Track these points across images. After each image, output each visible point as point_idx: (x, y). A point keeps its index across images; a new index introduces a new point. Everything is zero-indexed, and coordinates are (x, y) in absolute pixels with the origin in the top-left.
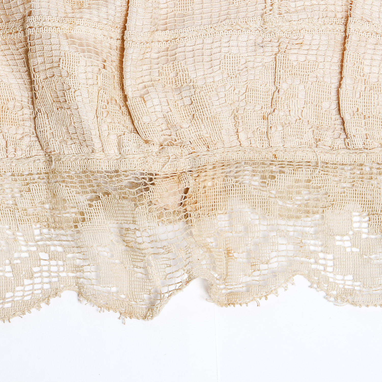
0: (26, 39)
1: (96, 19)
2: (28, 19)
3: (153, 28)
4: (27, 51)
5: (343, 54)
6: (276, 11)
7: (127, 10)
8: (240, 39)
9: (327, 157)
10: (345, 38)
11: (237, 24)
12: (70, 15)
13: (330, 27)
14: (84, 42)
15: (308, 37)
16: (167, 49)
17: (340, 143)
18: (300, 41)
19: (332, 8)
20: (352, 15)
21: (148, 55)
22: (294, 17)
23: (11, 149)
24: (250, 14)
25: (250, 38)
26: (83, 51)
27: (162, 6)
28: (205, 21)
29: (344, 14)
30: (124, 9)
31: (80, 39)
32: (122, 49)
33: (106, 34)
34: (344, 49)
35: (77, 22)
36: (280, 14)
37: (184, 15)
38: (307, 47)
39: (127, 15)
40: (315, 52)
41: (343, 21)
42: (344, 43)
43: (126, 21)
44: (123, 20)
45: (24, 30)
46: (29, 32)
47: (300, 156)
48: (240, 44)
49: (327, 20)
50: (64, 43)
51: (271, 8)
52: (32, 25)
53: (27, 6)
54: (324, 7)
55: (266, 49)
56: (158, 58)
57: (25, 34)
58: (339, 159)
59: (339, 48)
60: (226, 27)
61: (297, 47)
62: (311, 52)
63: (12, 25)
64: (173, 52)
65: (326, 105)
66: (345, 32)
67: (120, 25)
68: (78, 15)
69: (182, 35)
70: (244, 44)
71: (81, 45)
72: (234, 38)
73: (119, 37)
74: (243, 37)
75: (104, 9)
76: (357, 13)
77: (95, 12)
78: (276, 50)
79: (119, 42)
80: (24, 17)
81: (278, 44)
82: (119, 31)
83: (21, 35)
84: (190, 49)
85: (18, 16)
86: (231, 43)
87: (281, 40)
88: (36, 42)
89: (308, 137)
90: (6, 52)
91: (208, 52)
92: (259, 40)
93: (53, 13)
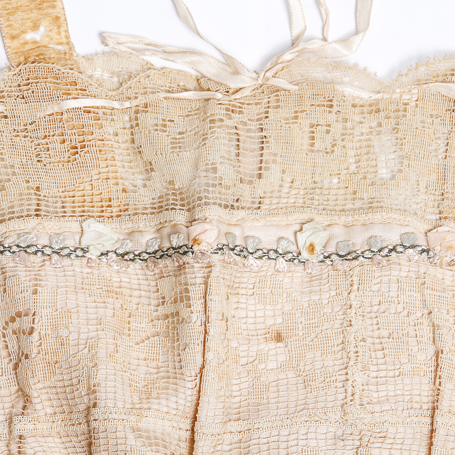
0: (90, 431)
1: (165, 409)
2: (93, 411)
3: (226, 419)
4: (90, 445)
5: (430, 449)
6: (357, 401)
7: (198, 399)
8: (319, 431)
10: (432, 431)
11: (315, 415)
12: (137, 406)
13: (415, 419)
14: (152, 434)
15: (392, 430)
16: (240, 441)
18: (383, 435)
19: (417, 398)
20: (439, 407)
21: (219, 448)
22: (377, 408)
24: (330, 405)
25: (330, 430)
26: (151, 445)
27: (235, 394)
28: (281, 411)
29: (430, 405)
30: (195, 398)
31: (147, 431)
32: (192, 441)
33: (175, 425)
34: (431, 444)
35: (145, 414)
36: (362, 405)
37: (259, 405)
38: (391, 441)
39: (198, 404)
40: (399, 447)
41: (429, 412)
42: (431, 437)
43: (196, 411)
44: (193, 409)
45: (88, 422)
46: (94, 424)
48: (318, 437)
49: (412, 412)
50: (131, 436)
51: (352, 398)
52: (96, 418)
53: (92, 397)
54: (409, 397)
55: (347, 443)
56: (231, 450)
57: (88, 426)
59: (425, 443)
60: (303, 418)
61: (381, 440)
62: (395, 446)
63: (74, 416)
64: (247, 444)
66: (432, 424)
67: (191, 414)
68: (146, 406)
69: (256, 426)
70: (323, 437)
71: (148, 438)
72: (312, 429)
73: (189, 428)
74: (322, 429)
75: (174, 399)
76: (444, 405)
77: (164, 402)
78: (357, 443)
79: (189, 433)
80: (88, 408)
81: (359, 437)
82: (189, 421)
83: (84, 427)
84: (265, 441)
85: (82, 407)
86: (310, 436)
87: (363, 433)
88: (101, 435)
90: (68, 445)
91: (284, 445)
92: (340, 433)
93: (120, 405)
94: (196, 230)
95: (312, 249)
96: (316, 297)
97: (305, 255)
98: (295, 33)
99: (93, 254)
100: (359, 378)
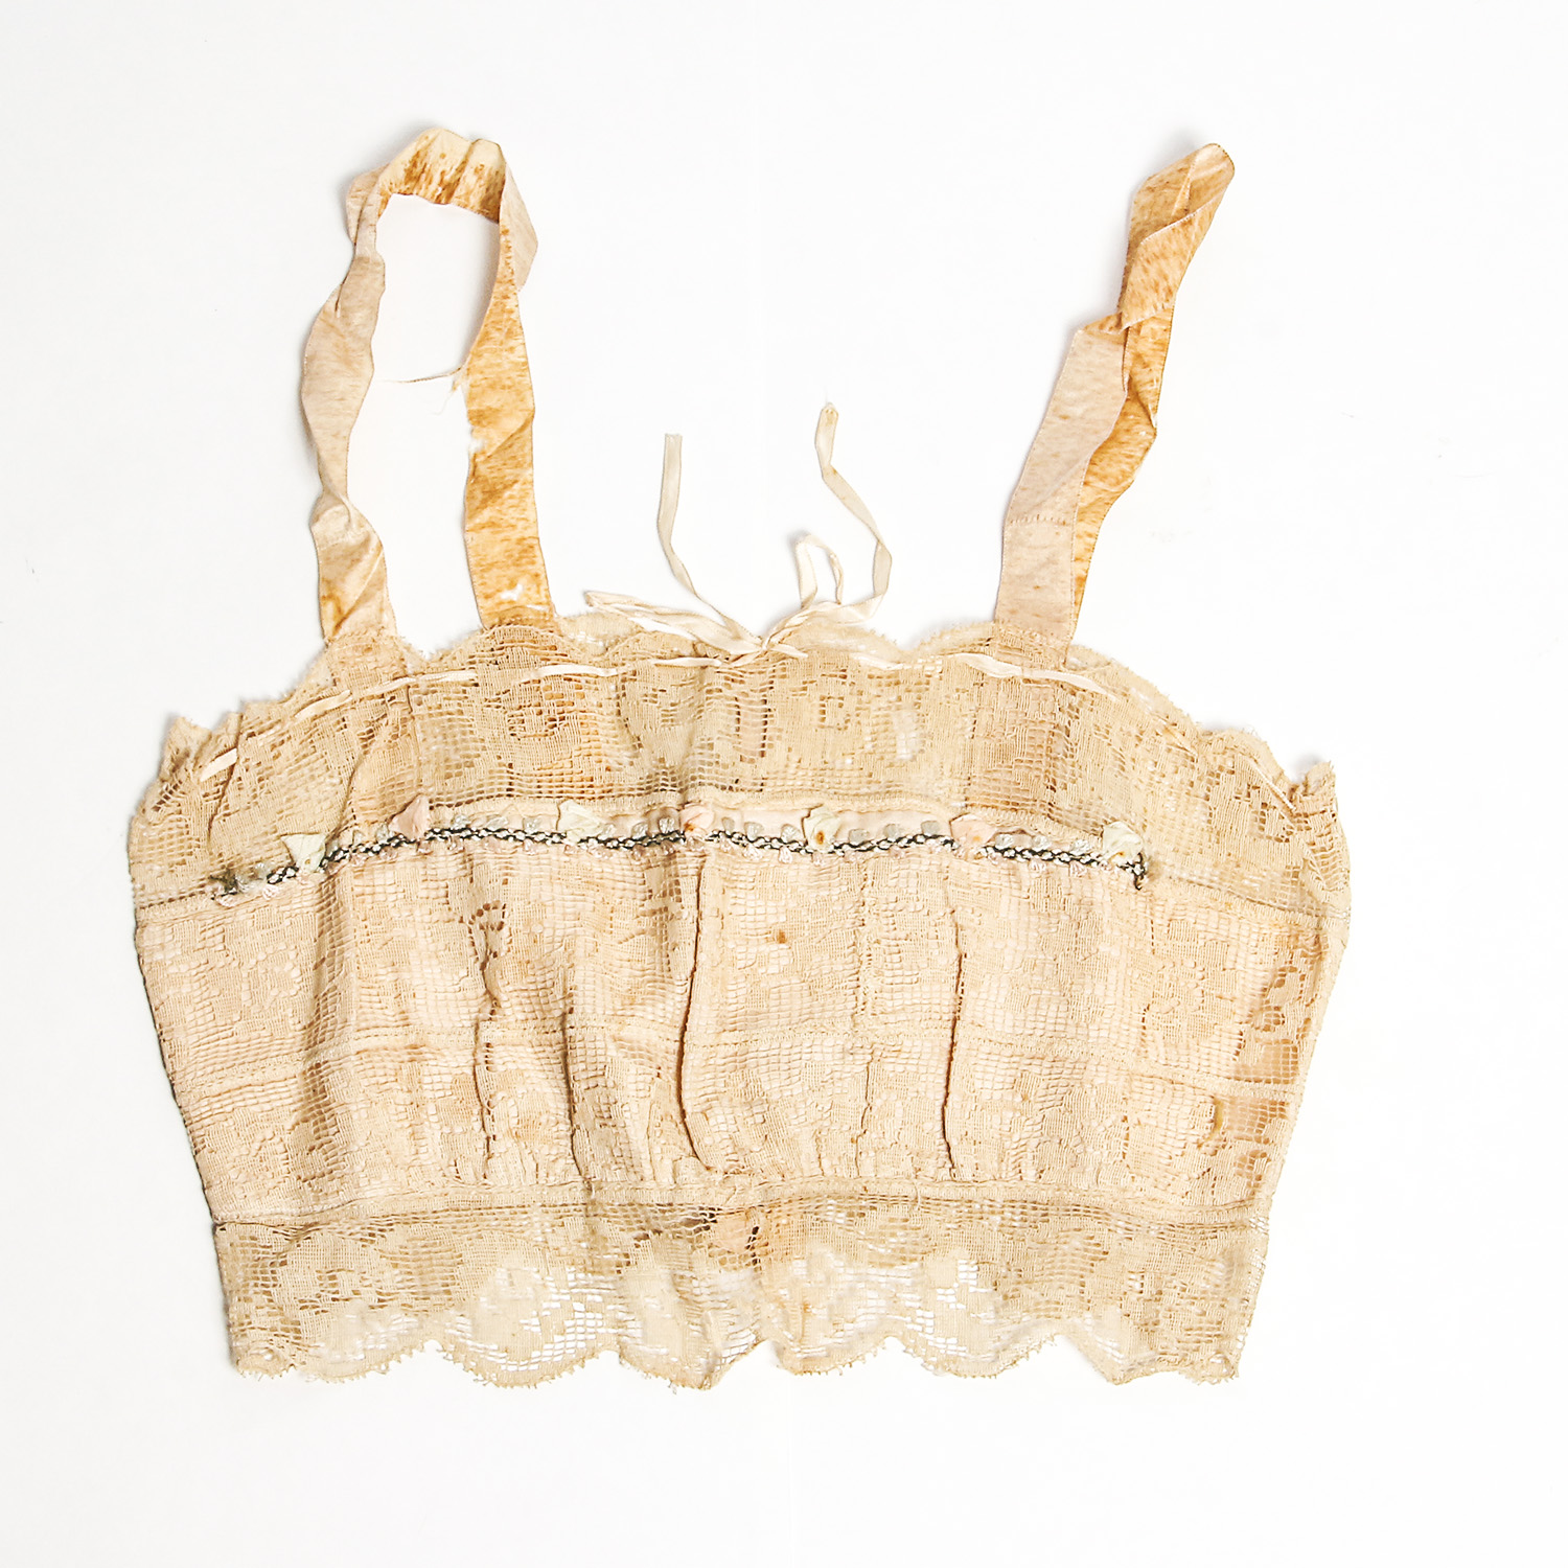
0: (565, 1040)
1: (651, 1017)
2: (569, 1017)
3: (721, 1029)
4: (565, 1055)
5: (950, 1065)
6: (869, 1010)
7: (689, 1006)
8: (825, 1043)
9: (928, 1192)
10: (953, 1045)
11: (822, 1026)
12: (620, 1013)
13: (934, 1031)
14: (635, 1045)
15: (908, 1043)
16: (736, 1054)
17: (945, 1173)
18: (898, 1048)
19: (937, 1008)
20: (961, 1018)
21: (712, 1061)
22: (891, 1018)
23: (542, 1173)
24: (839, 1014)
25: (838, 1042)
26: (634, 1056)
27: (731, 1001)
28: (782, 1021)
29: (951, 1016)
30: (685, 1005)
31: (630, 1042)
32: (681, 1053)
33: (662, 1035)
34: (951, 1059)
35: (628, 1021)
36: (874, 1014)
37: (758, 1013)
38: (907, 1055)
39: (687, 1012)
40: (915, 1062)
41: (950, 1024)
42: (951, 1052)
43: (686, 1020)
44: (682, 1017)
45: (563, 1030)
46: (570, 1032)
47: (896, 1189)
48: (825, 1050)
49: (930, 1022)
50: (612, 1046)
51: (863, 1007)
52: (573, 1025)
53: (568, 1001)
54: (928, 1006)
55: (857, 1057)
56: (725, 1064)
57: (564, 1034)
58: (943, 1194)
59: (946, 1056)
60: (809, 1029)
61: (895, 1054)
62: (911, 1061)
63: (548, 1023)
64: (743, 1058)
65: (928, 1126)
66: (953, 1037)
67: (680, 1024)
68: (629, 1013)
69: (755, 1037)
70: (830, 1050)
71: (632, 1049)
72: (817, 1042)
73: (678, 1038)
74: (829, 1041)
75: (661, 1006)
76: (966, 1015)
77: (649, 1009)
78: (869, 1058)
79: (678, 1044)
80: (564, 1015)
81: (871, 1051)
82: (678, 1031)
83: (559, 1035)
84: (764, 1054)
85: (557, 1013)
86: (815, 1049)
87: (875, 1046)
88: (579, 1045)
89: (907, 1166)
90: (541, 1055)
91: (786, 1059)
92: (849, 1046)
93: (600, 1011)
94: (688, 814)
95: (821, 837)
96: (824, 893)
97: (813, 845)
98: (805, 595)
99: (572, 840)
100: (870, 983)
